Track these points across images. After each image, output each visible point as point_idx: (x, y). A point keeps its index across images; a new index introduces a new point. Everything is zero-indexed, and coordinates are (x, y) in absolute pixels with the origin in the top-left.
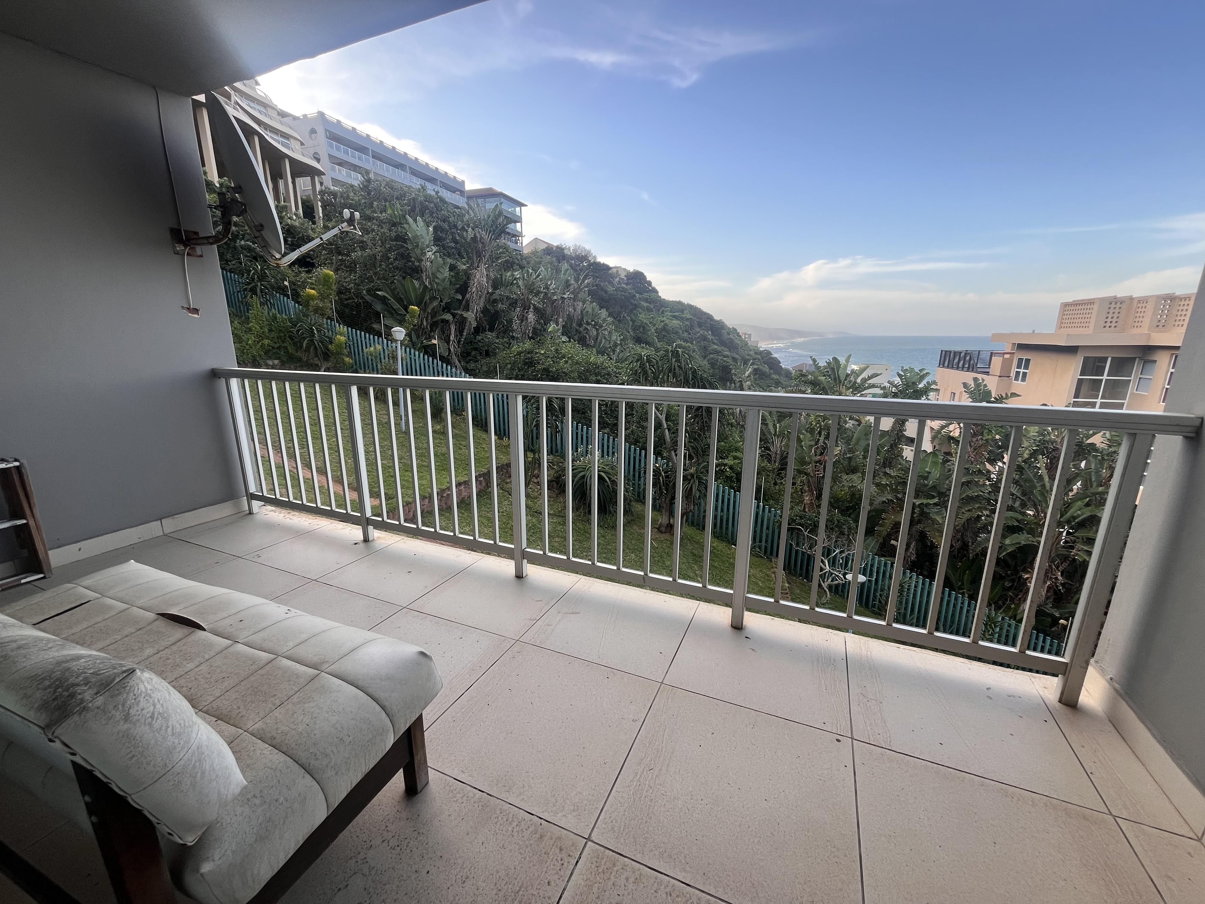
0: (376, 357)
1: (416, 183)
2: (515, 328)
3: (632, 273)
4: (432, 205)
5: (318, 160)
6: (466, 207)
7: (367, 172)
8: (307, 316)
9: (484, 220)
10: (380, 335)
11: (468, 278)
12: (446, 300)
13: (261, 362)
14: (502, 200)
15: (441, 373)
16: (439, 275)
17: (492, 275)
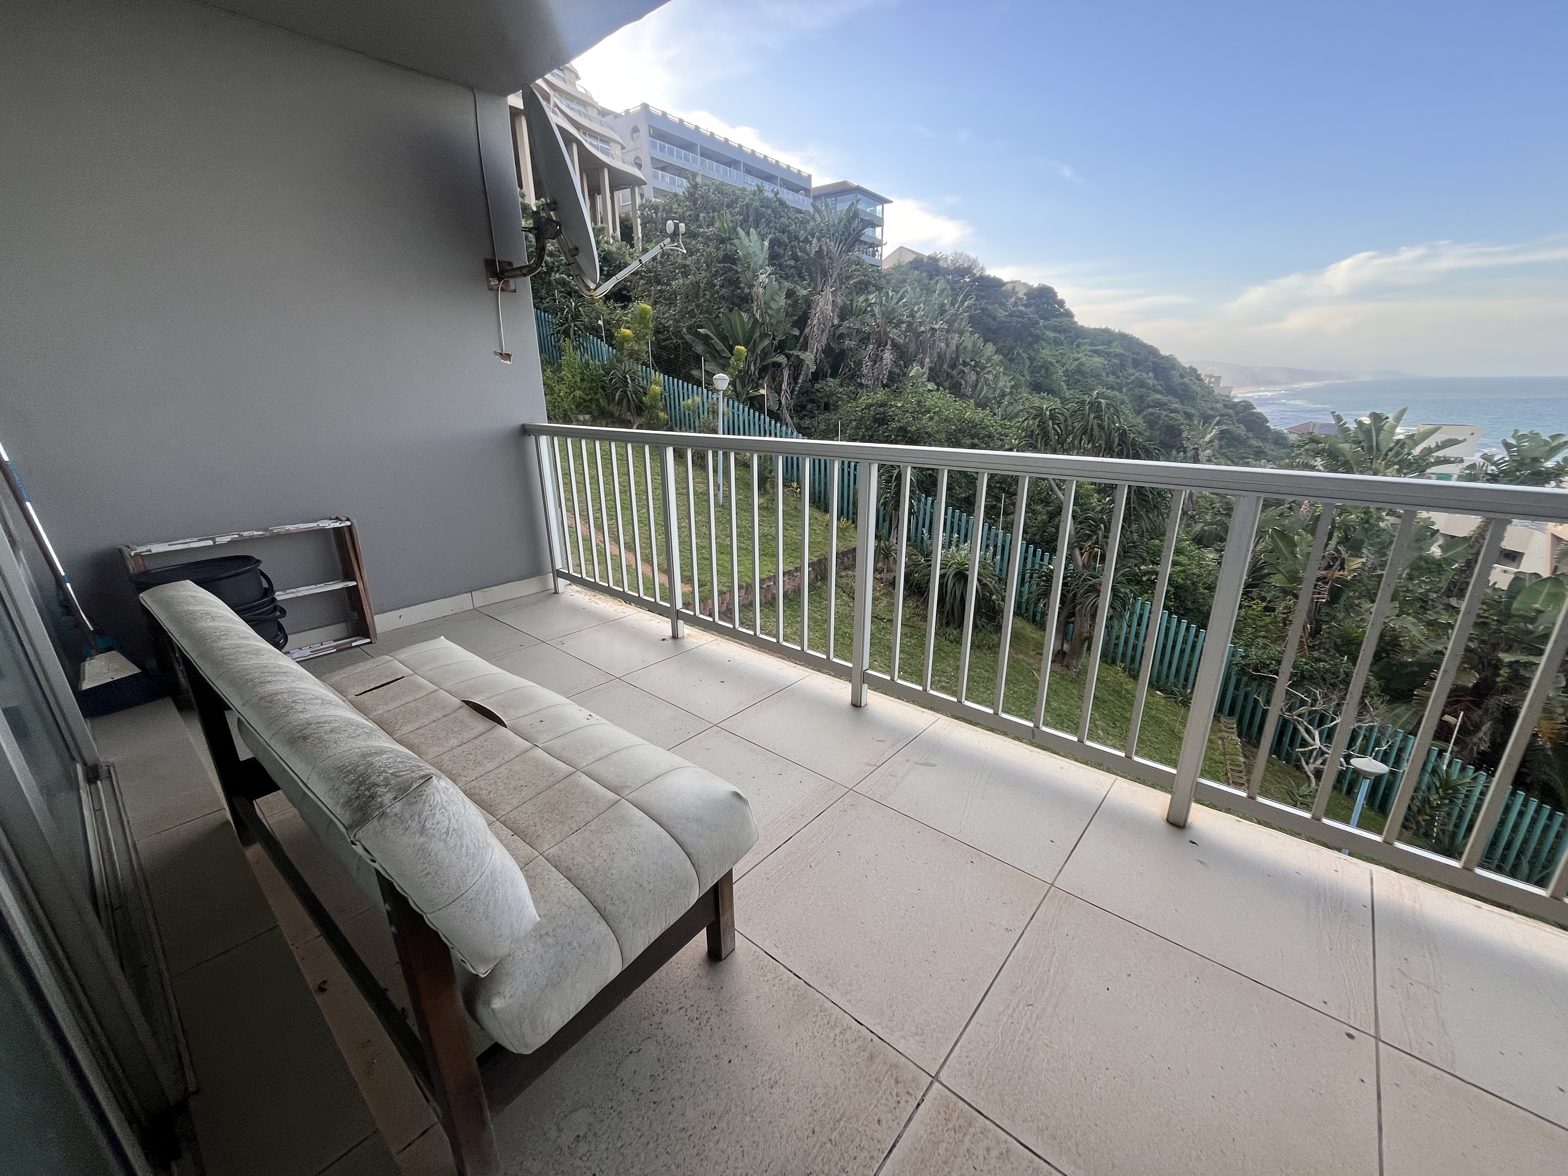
0: (694, 412)
1: (751, 184)
2: (865, 371)
3: (1035, 289)
4: (769, 211)
5: (639, 166)
6: (811, 210)
7: (694, 175)
8: (620, 361)
9: (834, 225)
10: (699, 385)
11: (809, 307)
12: (780, 337)
13: (572, 417)
14: (859, 196)
15: (768, 432)
16: (774, 305)
17: (839, 301)
